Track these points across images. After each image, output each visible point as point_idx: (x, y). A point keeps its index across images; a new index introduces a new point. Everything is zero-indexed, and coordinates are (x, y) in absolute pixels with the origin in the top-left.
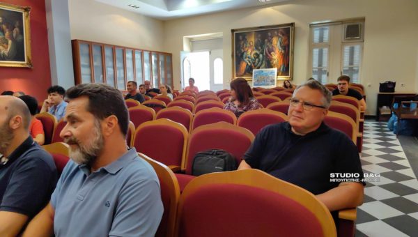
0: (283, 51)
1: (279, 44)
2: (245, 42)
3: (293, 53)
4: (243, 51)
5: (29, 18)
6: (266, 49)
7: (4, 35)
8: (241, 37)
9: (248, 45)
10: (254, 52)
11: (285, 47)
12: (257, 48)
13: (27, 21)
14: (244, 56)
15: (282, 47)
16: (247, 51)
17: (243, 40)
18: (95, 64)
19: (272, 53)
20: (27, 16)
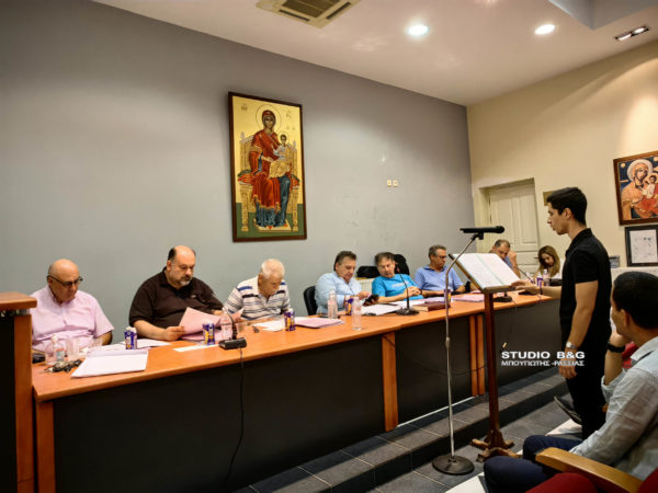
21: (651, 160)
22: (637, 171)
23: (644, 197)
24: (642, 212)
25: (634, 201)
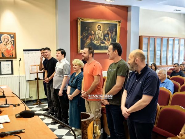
5: (120, 26)
7: (109, 36)
13: (119, 28)
18: (150, 49)
20: (119, 26)
21: (10, 35)
22: (5, 39)
23: (7, 49)
24: (6, 55)
25: (3, 50)
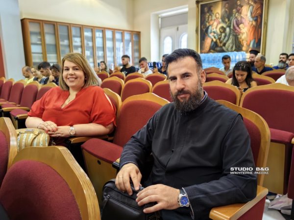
0: (254, 23)
1: (249, 14)
2: (210, 15)
3: (266, 24)
4: (208, 25)
6: (234, 21)
8: (206, 9)
9: (214, 18)
10: (220, 26)
11: (257, 17)
12: (223, 21)
14: (209, 31)
15: (253, 17)
16: (212, 25)
17: (208, 12)
19: (241, 26)
